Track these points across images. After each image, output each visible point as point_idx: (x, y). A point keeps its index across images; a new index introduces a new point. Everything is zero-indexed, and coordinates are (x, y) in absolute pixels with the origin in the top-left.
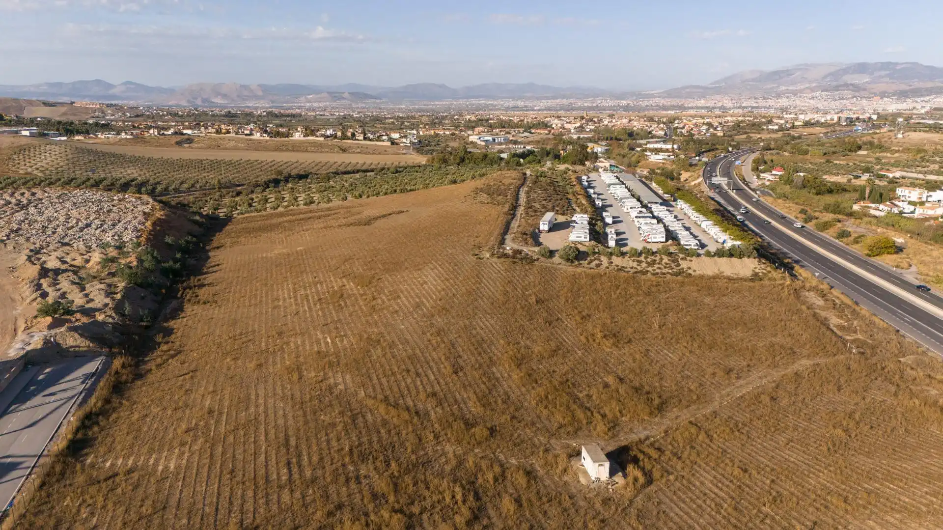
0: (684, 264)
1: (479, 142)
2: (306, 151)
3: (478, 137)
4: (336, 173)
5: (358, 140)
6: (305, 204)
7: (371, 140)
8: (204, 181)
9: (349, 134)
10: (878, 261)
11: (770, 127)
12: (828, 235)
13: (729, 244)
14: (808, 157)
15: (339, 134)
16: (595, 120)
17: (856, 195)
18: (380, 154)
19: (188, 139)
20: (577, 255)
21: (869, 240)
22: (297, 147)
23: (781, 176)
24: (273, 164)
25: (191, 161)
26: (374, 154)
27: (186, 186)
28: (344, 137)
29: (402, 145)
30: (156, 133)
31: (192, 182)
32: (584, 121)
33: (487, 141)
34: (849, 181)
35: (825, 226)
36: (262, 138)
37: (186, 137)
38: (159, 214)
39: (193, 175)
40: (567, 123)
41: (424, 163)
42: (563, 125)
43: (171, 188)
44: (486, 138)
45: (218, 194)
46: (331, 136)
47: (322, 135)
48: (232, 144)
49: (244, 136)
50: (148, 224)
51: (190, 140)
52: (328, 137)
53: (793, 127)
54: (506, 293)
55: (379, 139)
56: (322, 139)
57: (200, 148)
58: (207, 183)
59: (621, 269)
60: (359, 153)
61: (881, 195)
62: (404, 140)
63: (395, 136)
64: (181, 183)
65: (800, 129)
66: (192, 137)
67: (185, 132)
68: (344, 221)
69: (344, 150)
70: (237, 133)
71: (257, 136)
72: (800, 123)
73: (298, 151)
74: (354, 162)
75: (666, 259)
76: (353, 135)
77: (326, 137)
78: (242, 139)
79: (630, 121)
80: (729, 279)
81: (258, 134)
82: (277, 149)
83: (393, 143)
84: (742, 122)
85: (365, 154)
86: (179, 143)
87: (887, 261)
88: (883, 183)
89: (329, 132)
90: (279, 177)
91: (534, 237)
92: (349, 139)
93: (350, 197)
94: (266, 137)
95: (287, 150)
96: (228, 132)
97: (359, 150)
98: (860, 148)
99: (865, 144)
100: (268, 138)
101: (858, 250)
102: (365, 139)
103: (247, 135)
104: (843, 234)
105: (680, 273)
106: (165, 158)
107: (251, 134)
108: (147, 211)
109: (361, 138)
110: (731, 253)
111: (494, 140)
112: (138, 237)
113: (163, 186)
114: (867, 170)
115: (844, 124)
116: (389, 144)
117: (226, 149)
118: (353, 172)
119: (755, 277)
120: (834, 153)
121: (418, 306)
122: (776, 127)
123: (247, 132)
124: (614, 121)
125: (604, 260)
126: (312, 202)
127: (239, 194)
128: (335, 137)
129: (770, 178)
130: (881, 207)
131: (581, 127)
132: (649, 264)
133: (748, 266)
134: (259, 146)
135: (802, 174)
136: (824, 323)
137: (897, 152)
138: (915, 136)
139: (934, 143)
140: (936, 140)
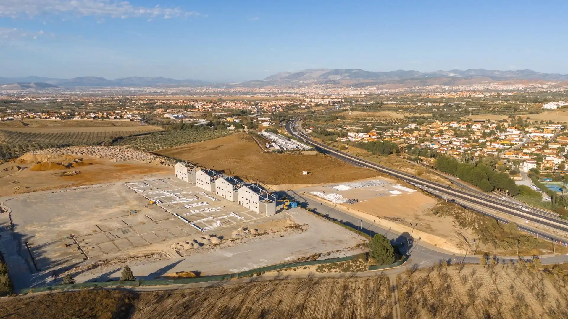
0: (302, 153)
1: (170, 118)
3: (168, 115)
7: (119, 119)
9: (105, 116)
10: (342, 151)
12: (330, 146)
13: (310, 148)
14: (320, 122)
15: (100, 116)
16: (218, 103)
17: (337, 136)
20: (281, 151)
21: (340, 146)
23: (313, 130)
28: (103, 118)
29: (136, 121)
34: (335, 131)
35: (329, 144)
36: (56, 120)
44: (174, 115)
46: (96, 117)
52: (94, 118)
53: (311, 106)
54: (272, 158)
55: (122, 118)
56: (91, 119)
59: (288, 154)
61: (344, 135)
63: (129, 116)
65: (314, 108)
67: (10, 118)
68: (206, 149)
72: (314, 105)
75: (297, 152)
79: (236, 104)
84: (289, 104)
87: (344, 151)
88: (345, 131)
91: (268, 148)
92: (106, 119)
98: (337, 118)
99: (339, 116)
101: (337, 149)
104: (334, 146)
105: (301, 154)
110: (311, 150)
111: (178, 116)
114: (340, 127)
115: (331, 104)
116: (130, 120)
119: (317, 155)
120: (330, 120)
122: (304, 107)
124: (228, 104)
125: (285, 153)
129: (310, 131)
130: (344, 139)
132: (294, 153)
133: (315, 152)
135: (320, 129)
136: (332, 161)
137: (349, 119)
138: (355, 113)
139: (361, 116)
140: (362, 114)
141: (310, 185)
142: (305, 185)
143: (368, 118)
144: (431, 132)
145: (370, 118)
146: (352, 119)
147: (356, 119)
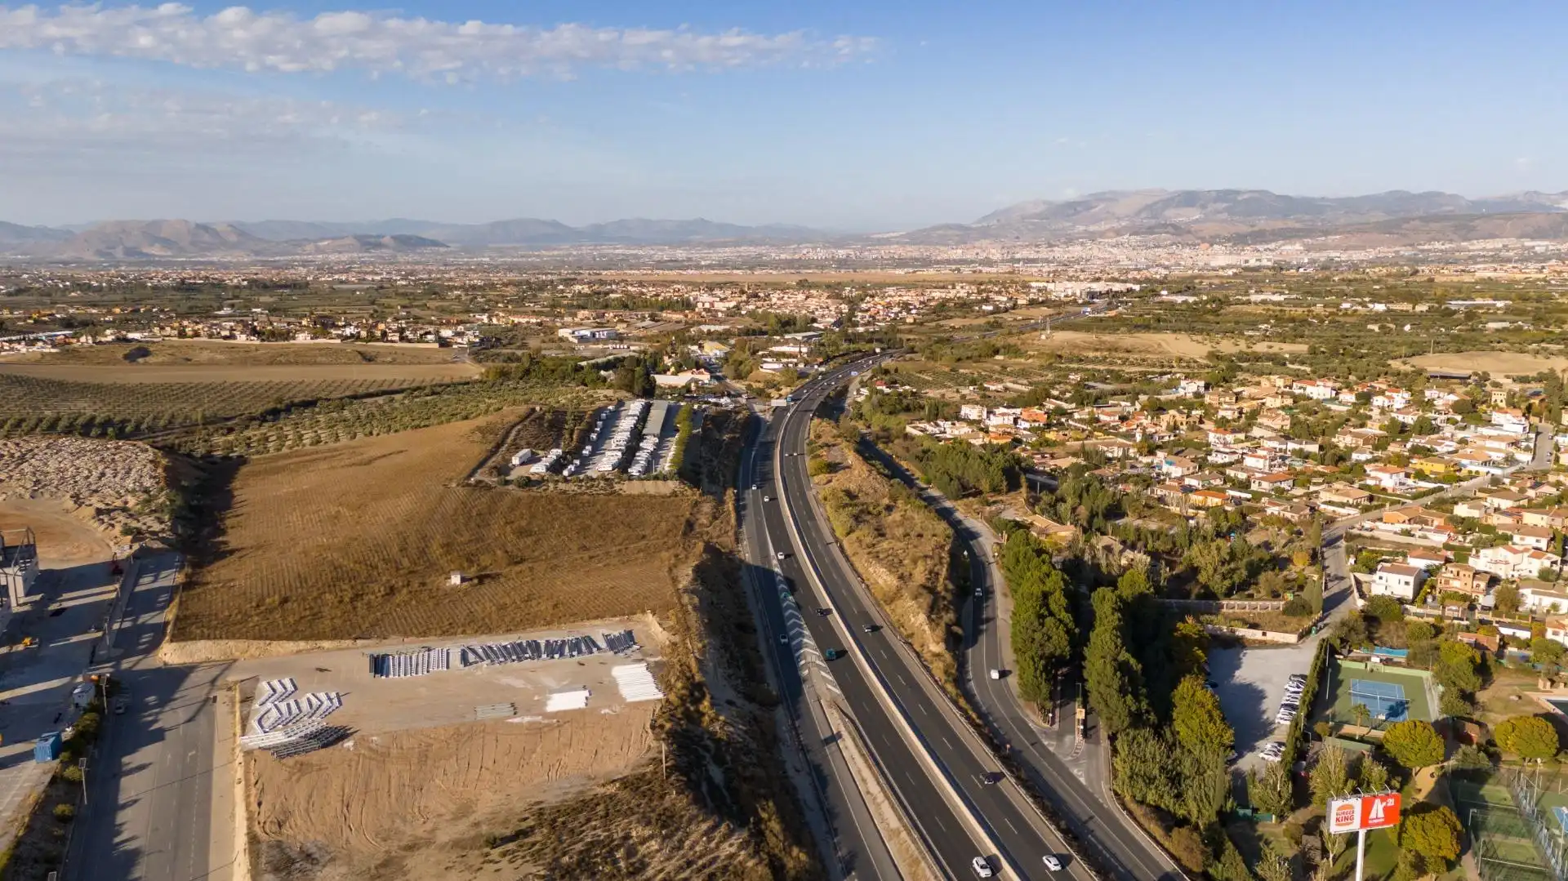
1: (571, 339)
2: (315, 363)
3: (570, 331)
4: (355, 397)
5: (392, 341)
6: (311, 444)
7: (410, 341)
8: (182, 416)
9: (378, 334)
11: (984, 307)
15: (364, 334)
16: (760, 295)
18: (419, 363)
19: (139, 349)
20: (527, 483)
22: (303, 358)
24: (269, 387)
25: (155, 386)
26: (411, 363)
27: (162, 423)
28: (371, 337)
29: (455, 346)
30: (90, 341)
31: (167, 416)
32: (744, 297)
33: (582, 337)
36: (249, 342)
37: (135, 346)
38: (164, 462)
39: (168, 408)
40: (722, 300)
41: (477, 377)
42: (712, 304)
43: (144, 426)
44: (583, 333)
45: (204, 432)
46: (352, 335)
47: (339, 336)
48: (205, 356)
49: (221, 340)
50: (160, 470)
51: (142, 351)
52: (347, 338)
53: (1015, 307)
54: (456, 510)
55: (421, 340)
56: (339, 341)
57: (162, 364)
58: (186, 418)
59: (565, 492)
60: (390, 363)
61: (936, 415)
62: (459, 340)
63: (446, 333)
64: (155, 418)
65: (1022, 310)
66: (145, 345)
67: (131, 336)
68: (347, 462)
69: (368, 359)
70: (211, 336)
71: (242, 339)
72: (1024, 302)
73: (303, 363)
74: (380, 378)
75: (602, 484)
76: (384, 334)
77: (344, 338)
78: (219, 346)
80: (651, 496)
81: (244, 337)
82: (272, 362)
83: (444, 343)
84: (951, 299)
85: (400, 364)
86: (131, 357)
89: (348, 331)
90: (279, 406)
91: (503, 470)
92: (378, 340)
93: (360, 436)
94: (255, 341)
95: (289, 363)
96: (196, 334)
97: (389, 359)
98: (997, 352)
99: (1004, 347)
100: (258, 342)
102: (403, 339)
103: (226, 338)
105: (613, 493)
106: (119, 382)
107: (232, 337)
108: (151, 458)
109: (396, 338)
110: (658, 477)
111: (593, 335)
112: (157, 483)
113: (133, 424)
115: (1080, 301)
116: (436, 346)
117: (199, 364)
118: (377, 395)
119: (674, 494)
120: (972, 358)
121: (389, 520)
122: (990, 308)
123: (225, 333)
124: (785, 297)
125: (551, 486)
126: (319, 442)
127: (230, 430)
128: (356, 337)
129: (868, 393)
131: (738, 307)
132: (588, 488)
133: (673, 485)
134: (246, 358)
137: (1031, 357)
138: (1061, 336)
139: (1076, 346)
140: (1078, 341)
141: (326, 644)
142: (302, 645)
143: (1091, 354)
144: (1221, 413)
145: (1098, 354)
146: (1041, 355)
147: (1050, 356)
